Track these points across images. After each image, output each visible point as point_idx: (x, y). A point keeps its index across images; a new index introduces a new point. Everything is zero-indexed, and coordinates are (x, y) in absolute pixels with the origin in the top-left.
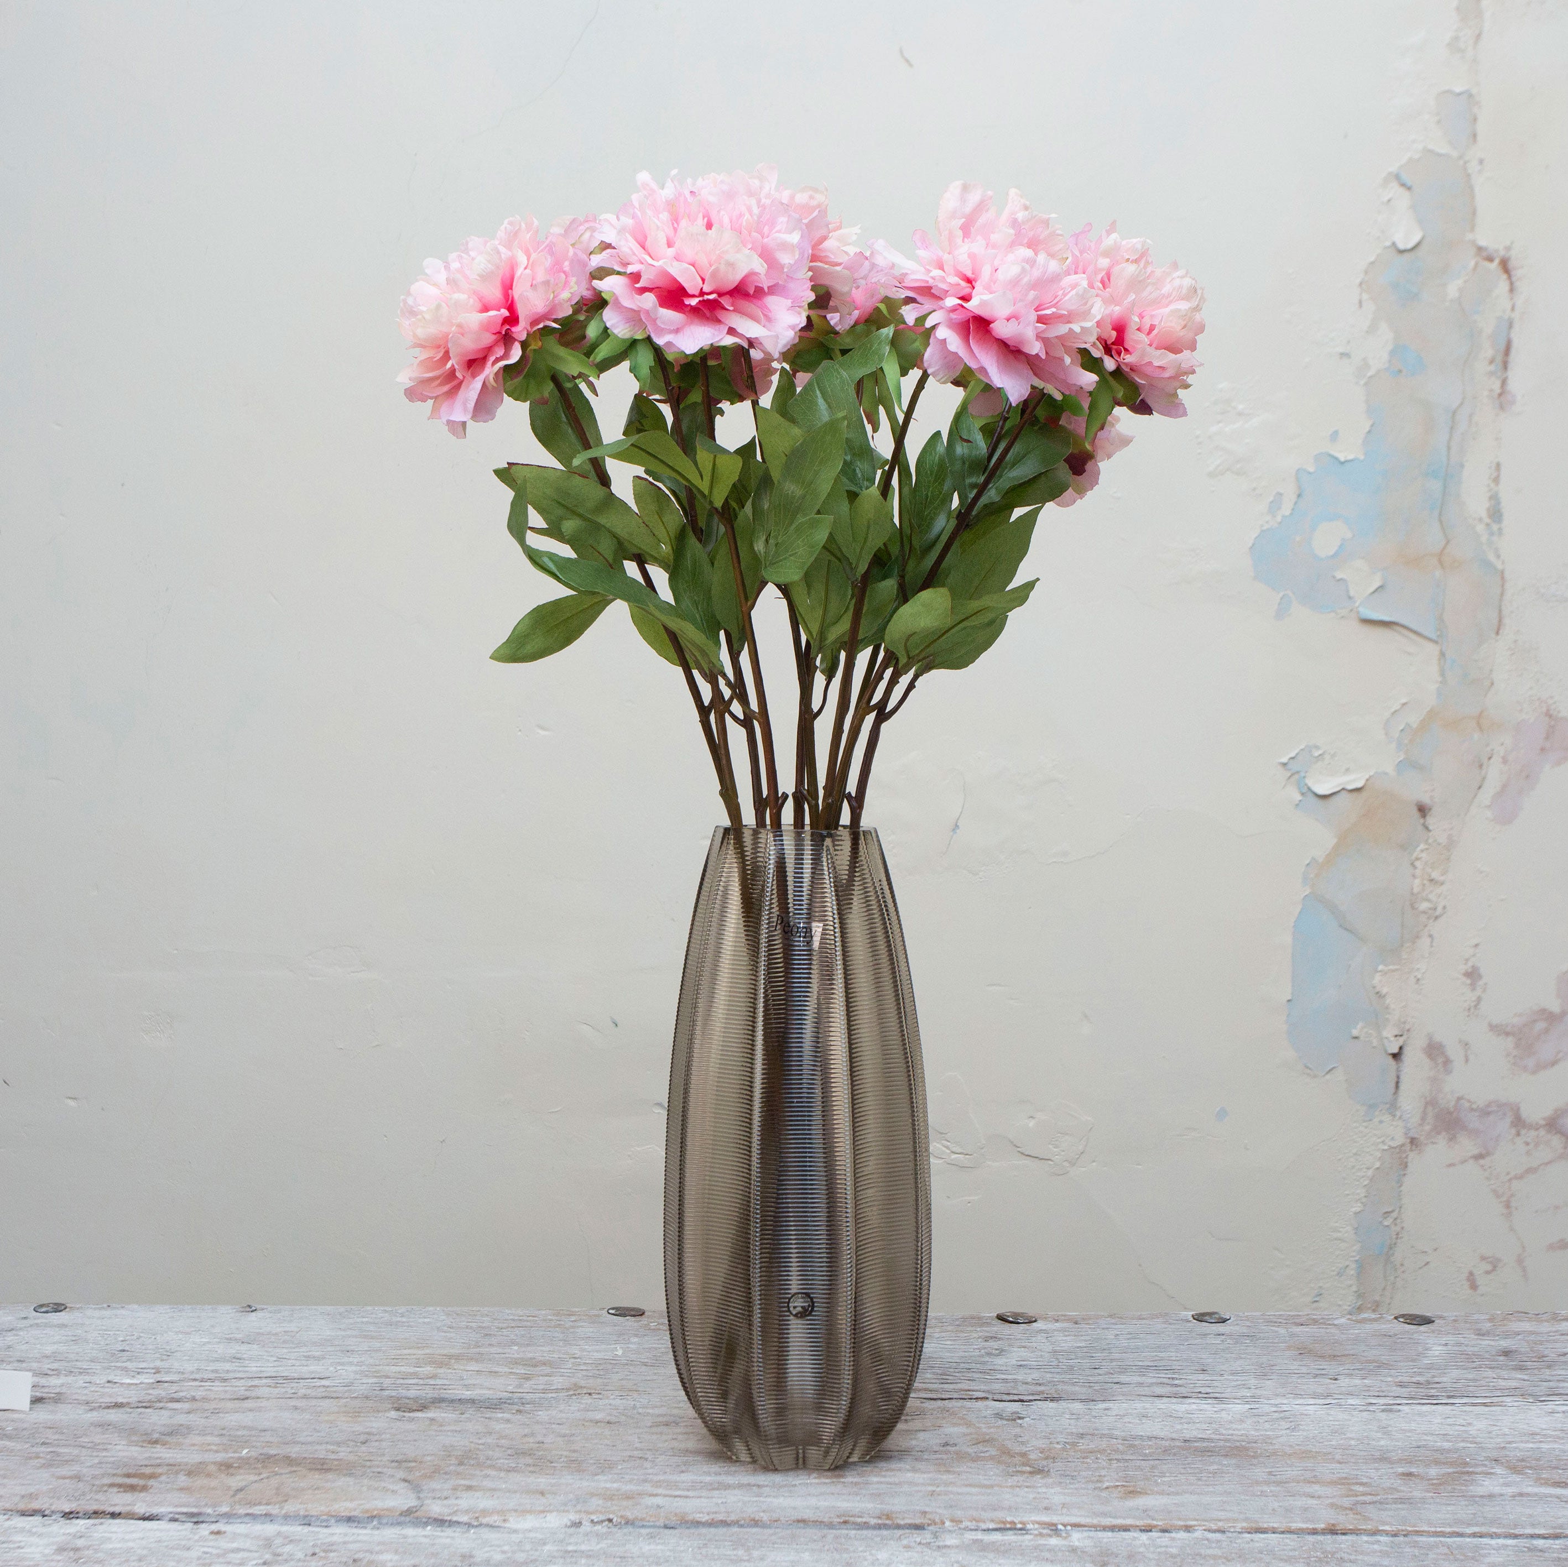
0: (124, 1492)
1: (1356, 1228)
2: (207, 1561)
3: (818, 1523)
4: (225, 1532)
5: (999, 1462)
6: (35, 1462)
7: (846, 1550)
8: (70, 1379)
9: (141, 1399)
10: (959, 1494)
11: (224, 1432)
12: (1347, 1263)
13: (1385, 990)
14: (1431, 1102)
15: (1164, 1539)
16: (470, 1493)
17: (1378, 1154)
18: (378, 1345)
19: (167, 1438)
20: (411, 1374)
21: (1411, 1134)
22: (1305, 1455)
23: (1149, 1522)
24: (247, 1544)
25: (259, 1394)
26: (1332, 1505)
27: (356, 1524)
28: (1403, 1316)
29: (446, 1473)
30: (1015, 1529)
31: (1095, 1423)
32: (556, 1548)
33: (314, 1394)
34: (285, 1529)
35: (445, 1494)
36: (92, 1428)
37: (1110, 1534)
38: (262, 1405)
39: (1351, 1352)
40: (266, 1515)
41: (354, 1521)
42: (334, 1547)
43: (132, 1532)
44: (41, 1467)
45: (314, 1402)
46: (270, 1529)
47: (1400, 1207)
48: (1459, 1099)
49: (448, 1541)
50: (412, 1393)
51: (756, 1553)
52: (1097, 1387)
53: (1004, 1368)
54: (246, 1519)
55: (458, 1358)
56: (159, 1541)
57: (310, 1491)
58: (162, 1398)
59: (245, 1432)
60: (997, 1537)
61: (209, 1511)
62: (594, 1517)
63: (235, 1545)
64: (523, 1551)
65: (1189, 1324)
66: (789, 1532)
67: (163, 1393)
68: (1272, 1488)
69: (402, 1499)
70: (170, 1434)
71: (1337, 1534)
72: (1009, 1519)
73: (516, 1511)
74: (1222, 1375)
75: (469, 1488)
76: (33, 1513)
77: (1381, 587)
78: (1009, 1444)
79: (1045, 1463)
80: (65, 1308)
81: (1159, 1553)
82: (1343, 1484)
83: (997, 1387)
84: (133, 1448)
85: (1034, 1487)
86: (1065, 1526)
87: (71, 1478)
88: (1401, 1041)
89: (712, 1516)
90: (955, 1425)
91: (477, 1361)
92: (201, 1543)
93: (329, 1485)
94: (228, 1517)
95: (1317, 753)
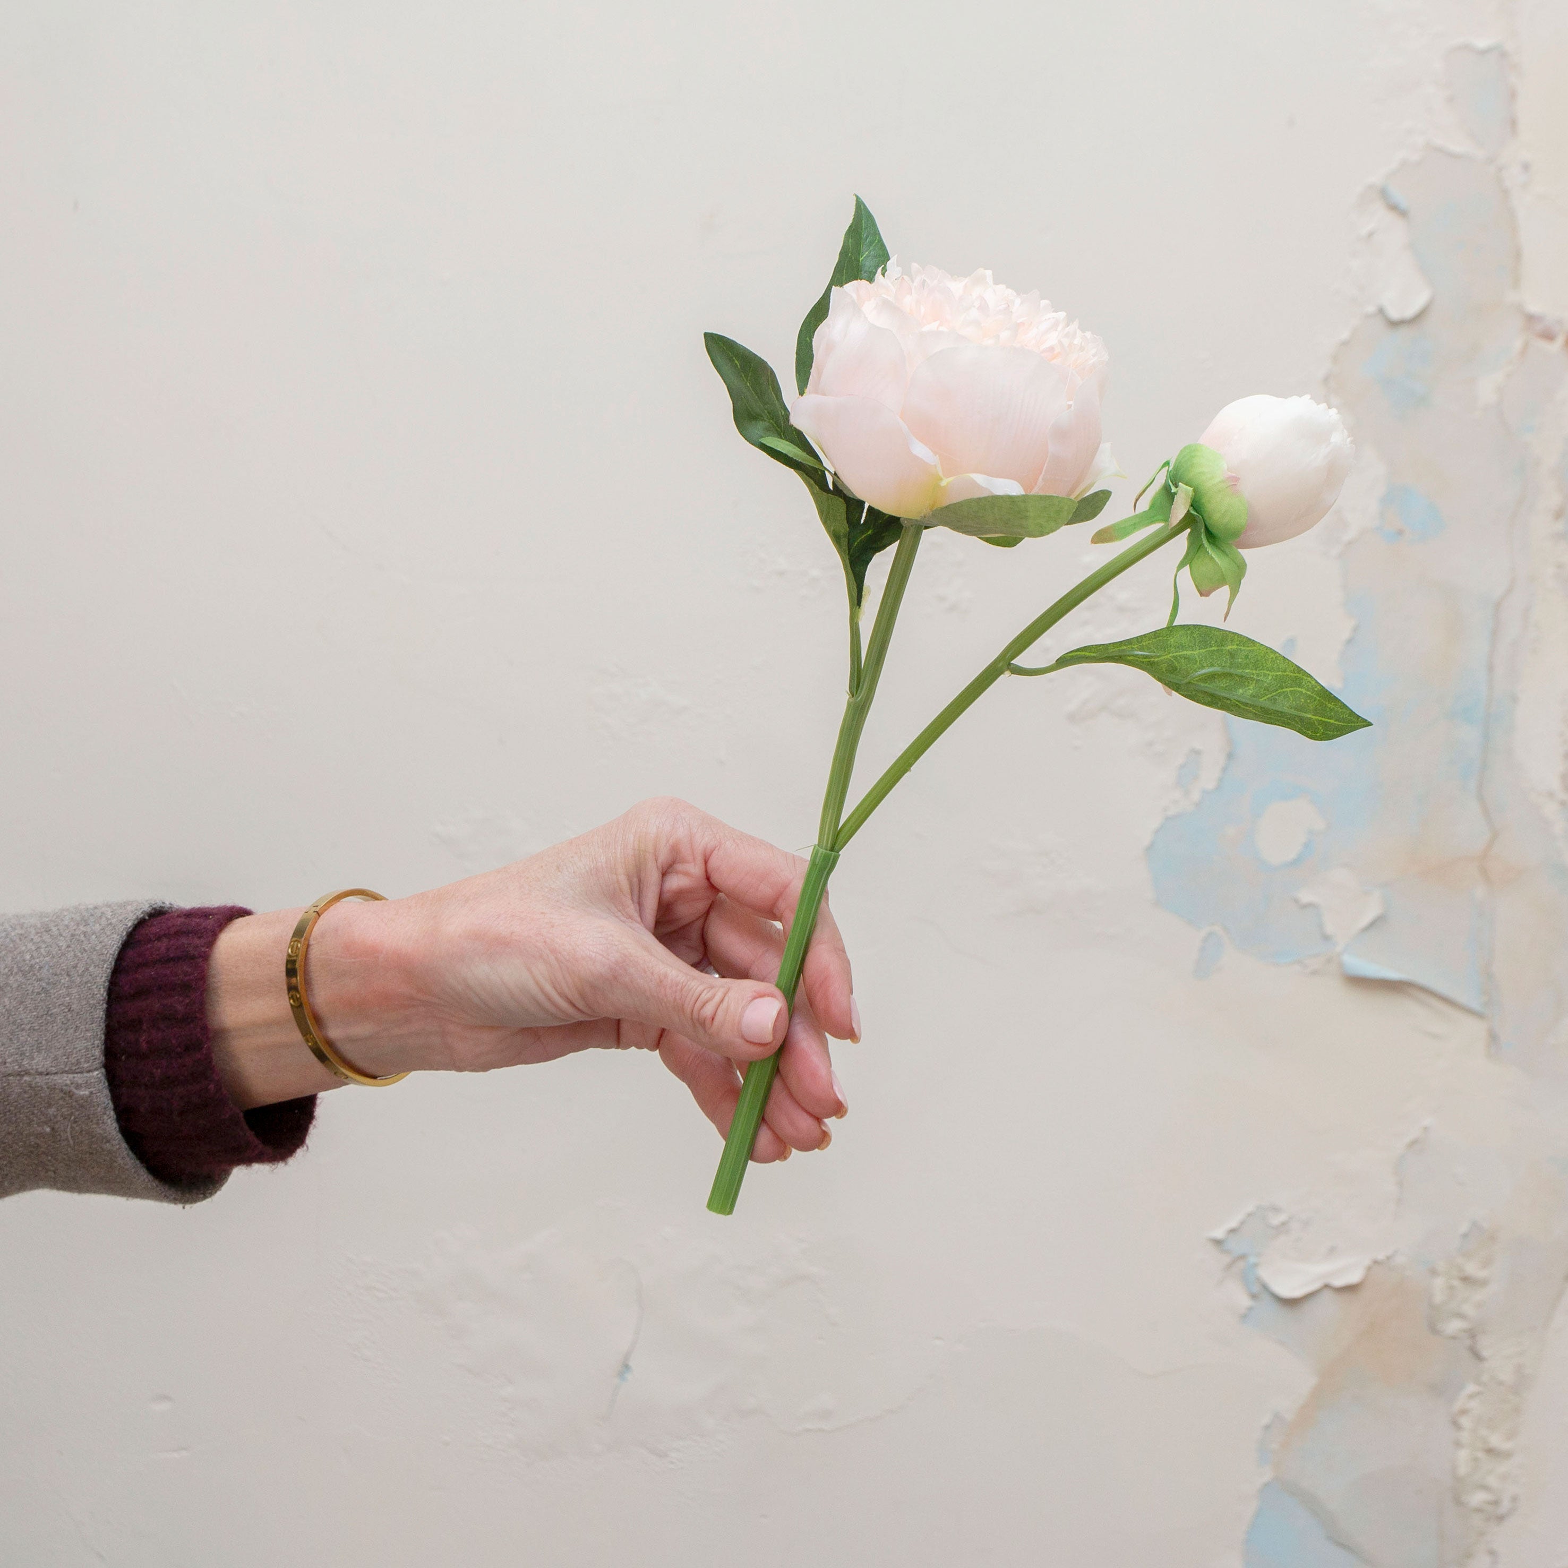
77: (1379, 920)
95: (1276, 1220)
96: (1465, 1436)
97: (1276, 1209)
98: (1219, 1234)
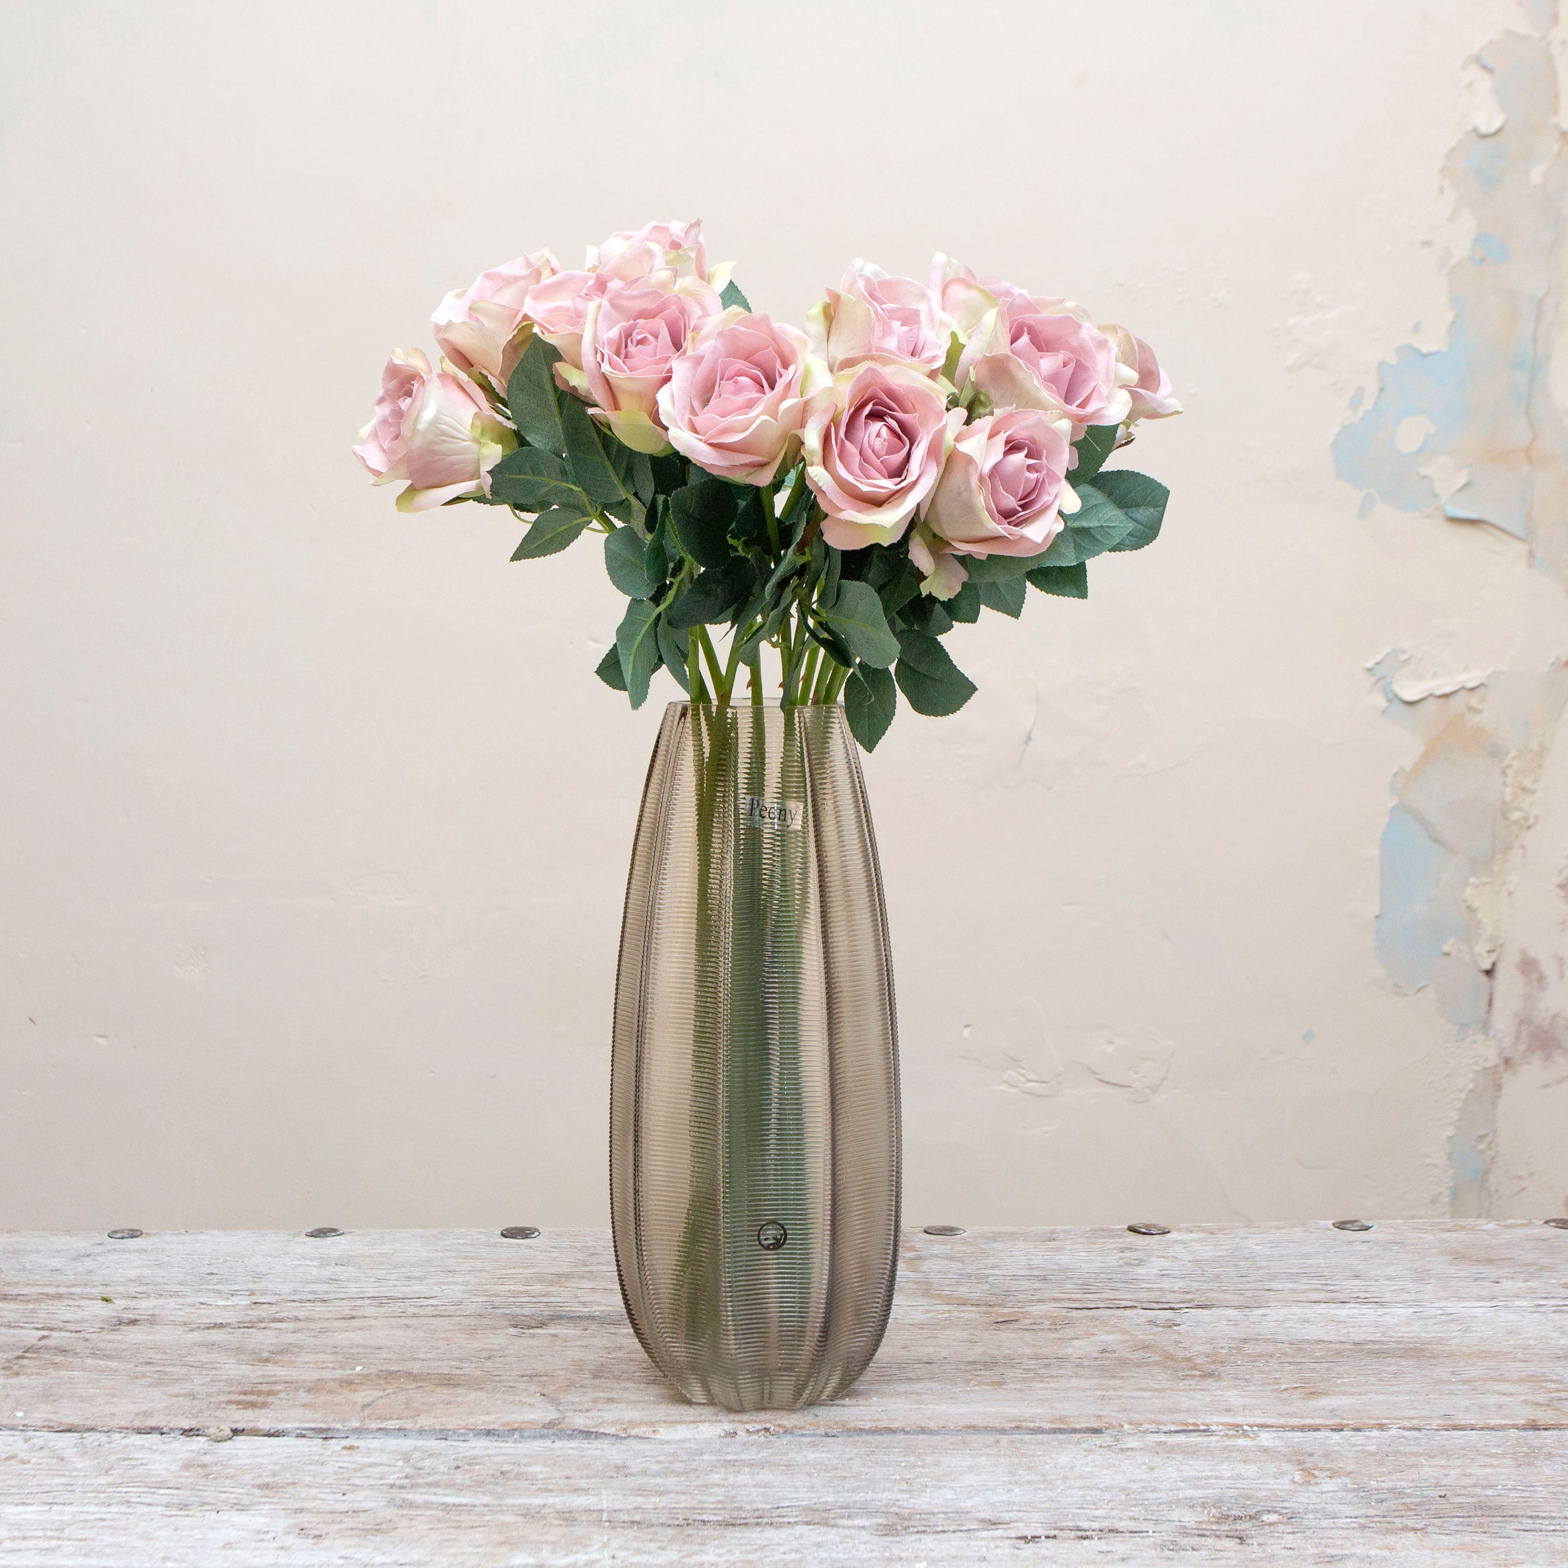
0: (244, 1408)
1: (1449, 1154)
2: (345, 1475)
3: (988, 1429)
4: (358, 1447)
5: (1165, 1367)
6: (143, 1381)
7: (1023, 1455)
8: (161, 1301)
9: (241, 1320)
10: (1131, 1398)
11: (337, 1350)
12: (1440, 1190)
13: (1476, 904)
14: (1524, 1021)
15: (1358, 1438)
16: (612, 1406)
17: (1471, 1076)
18: (480, 1265)
19: (279, 1357)
20: (521, 1292)
21: (1507, 1054)
22: (1485, 1355)
23: (1338, 1421)
24: (384, 1459)
25: (366, 1314)
26: (1527, 1402)
27: (496, 1438)
28: (1553, 1221)
29: (582, 1387)
30: (1199, 1431)
31: (1255, 1328)
32: (714, 1458)
33: (423, 1313)
34: (420, 1443)
35: (586, 1406)
36: (196, 1348)
37: (1300, 1434)
38: (370, 1323)
39: (1508, 1256)
40: (399, 1429)
41: (494, 1435)
42: (479, 1461)
43: (259, 1448)
44: (149, 1386)
45: (425, 1320)
46: (406, 1444)
47: (1495, 1131)
48: (1554, 1017)
49: (598, 1452)
50: (526, 1311)
51: (929, 1459)
52: (1249, 1294)
53: (1147, 1278)
54: (378, 1434)
55: (568, 1276)
56: (290, 1457)
57: (442, 1406)
58: (264, 1318)
59: (358, 1350)
60: (1181, 1438)
61: (339, 1426)
62: (748, 1427)
63: (371, 1460)
64: (680, 1461)
65: (1332, 1233)
66: (959, 1438)
67: (264, 1314)
68: (1461, 1387)
69: (541, 1413)
70: (281, 1352)
71: (1539, 1429)
72: (1190, 1421)
73: (665, 1422)
74: (1377, 1280)
75: (610, 1400)
76: (151, 1430)
77: (1467, 485)
78: (1171, 1350)
79: (1213, 1367)
80: (142, 1234)
81: (1357, 1451)
82: (1532, 1381)
83: (1144, 1295)
84: (244, 1367)
85: (1209, 1390)
86: (1251, 1426)
87: (184, 1395)
88: (1493, 957)
89: (877, 1423)
90: (1109, 1333)
91: (589, 1280)
92: (335, 1459)
93: (460, 1399)
94: (358, 1431)
95: (1403, 657)
96: (1509, 780)
97: (1403, 652)
98: (1370, 665)
